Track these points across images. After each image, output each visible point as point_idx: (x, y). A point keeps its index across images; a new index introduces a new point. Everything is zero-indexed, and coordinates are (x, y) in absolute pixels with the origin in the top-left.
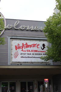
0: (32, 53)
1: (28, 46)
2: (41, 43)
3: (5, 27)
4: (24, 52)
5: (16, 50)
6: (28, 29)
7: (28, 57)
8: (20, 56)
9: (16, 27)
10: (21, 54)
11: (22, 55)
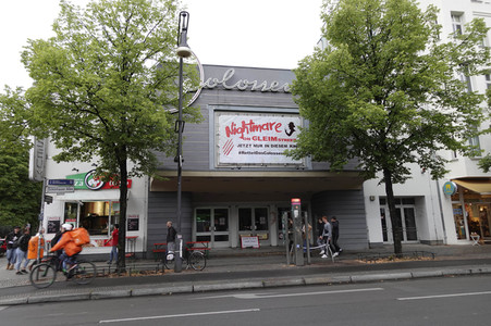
0: (264, 143)
1: (254, 128)
2: (286, 120)
3: (202, 84)
4: (246, 142)
5: (228, 136)
6: (254, 87)
7: (256, 153)
8: (236, 150)
9: (228, 83)
10: (240, 146)
11: (242, 149)
